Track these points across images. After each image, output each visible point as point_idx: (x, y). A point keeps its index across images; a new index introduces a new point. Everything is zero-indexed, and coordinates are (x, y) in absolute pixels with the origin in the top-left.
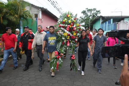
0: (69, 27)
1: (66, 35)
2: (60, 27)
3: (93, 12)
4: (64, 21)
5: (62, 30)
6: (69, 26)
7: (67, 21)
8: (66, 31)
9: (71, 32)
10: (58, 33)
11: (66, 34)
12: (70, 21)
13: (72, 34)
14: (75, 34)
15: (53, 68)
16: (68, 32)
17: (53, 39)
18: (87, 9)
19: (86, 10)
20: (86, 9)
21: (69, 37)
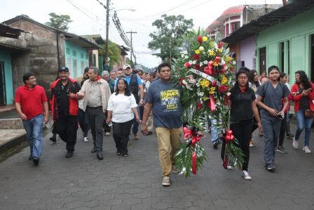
0: (212, 65)
1: (207, 86)
2: (189, 67)
3: (177, 23)
4: (197, 52)
5: (193, 74)
6: (211, 62)
7: (204, 53)
8: (204, 75)
9: (218, 76)
10: (184, 82)
11: (205, 84)
12: (211, 52)
13: (220, 81)
14: (224, 80)
15: (184, 169)
16: (210, 78)
17: (173, 94)
18: (165, 15)
19: (163, 19)
20: (163, 16)
21: (213, 88)
